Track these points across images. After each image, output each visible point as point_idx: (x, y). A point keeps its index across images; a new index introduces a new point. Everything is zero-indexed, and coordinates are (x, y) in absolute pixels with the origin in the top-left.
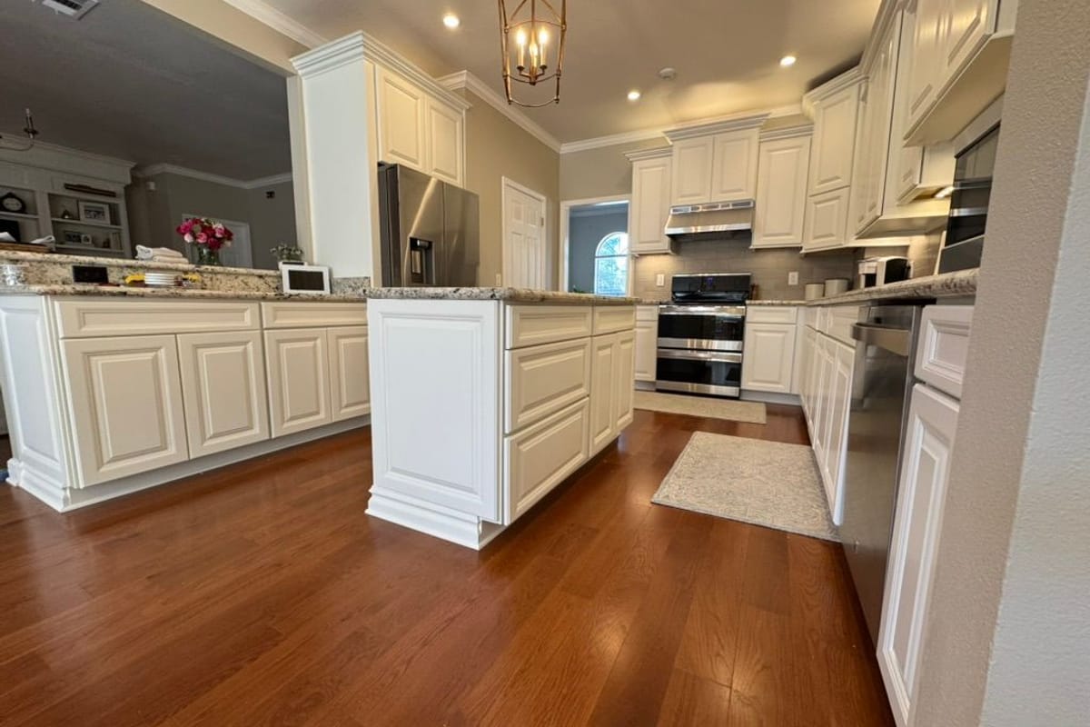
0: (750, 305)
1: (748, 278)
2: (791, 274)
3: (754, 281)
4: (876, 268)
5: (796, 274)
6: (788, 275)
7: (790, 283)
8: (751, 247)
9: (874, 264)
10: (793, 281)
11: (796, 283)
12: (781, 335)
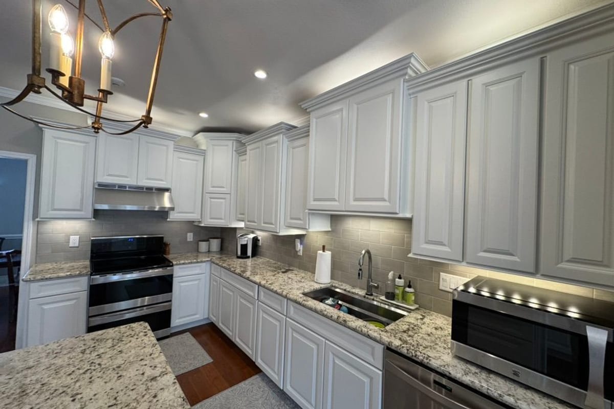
0: (177, 264)
1: (162, 238)
2: (189, 234)
3: (165, 240)
4: (247, 241)
5: (192, 234)
6: (187, 234)
7: (188, 240)
8: (168, 220)
9: (246, 239)
10: (190, 239)
11: (192, 240)
12: (196, 282)
